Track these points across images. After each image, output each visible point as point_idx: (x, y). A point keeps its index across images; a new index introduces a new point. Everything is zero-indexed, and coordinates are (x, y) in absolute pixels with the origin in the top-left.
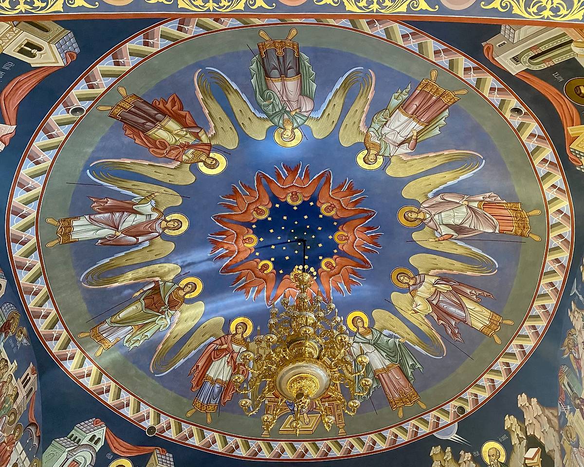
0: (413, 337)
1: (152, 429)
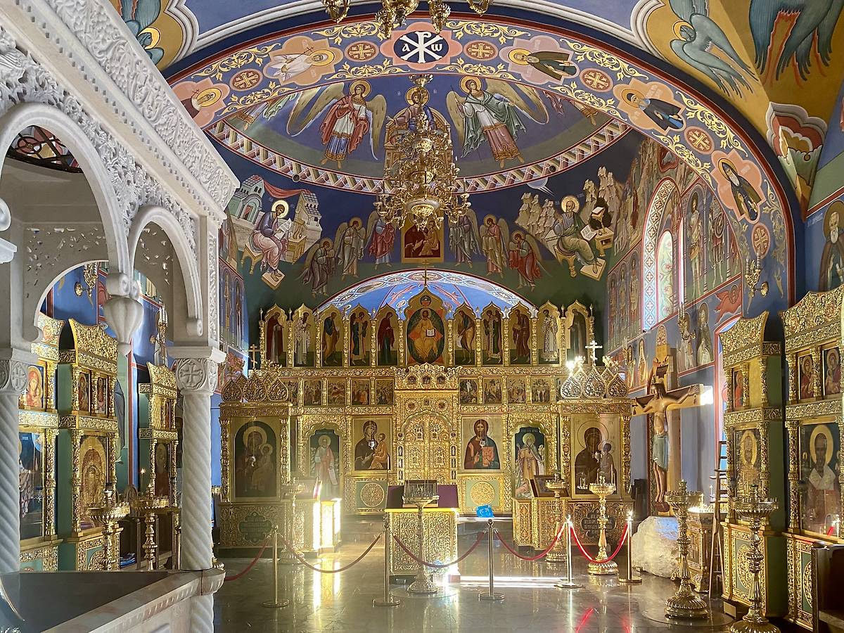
0: (521, 102)
1: (296, 176)
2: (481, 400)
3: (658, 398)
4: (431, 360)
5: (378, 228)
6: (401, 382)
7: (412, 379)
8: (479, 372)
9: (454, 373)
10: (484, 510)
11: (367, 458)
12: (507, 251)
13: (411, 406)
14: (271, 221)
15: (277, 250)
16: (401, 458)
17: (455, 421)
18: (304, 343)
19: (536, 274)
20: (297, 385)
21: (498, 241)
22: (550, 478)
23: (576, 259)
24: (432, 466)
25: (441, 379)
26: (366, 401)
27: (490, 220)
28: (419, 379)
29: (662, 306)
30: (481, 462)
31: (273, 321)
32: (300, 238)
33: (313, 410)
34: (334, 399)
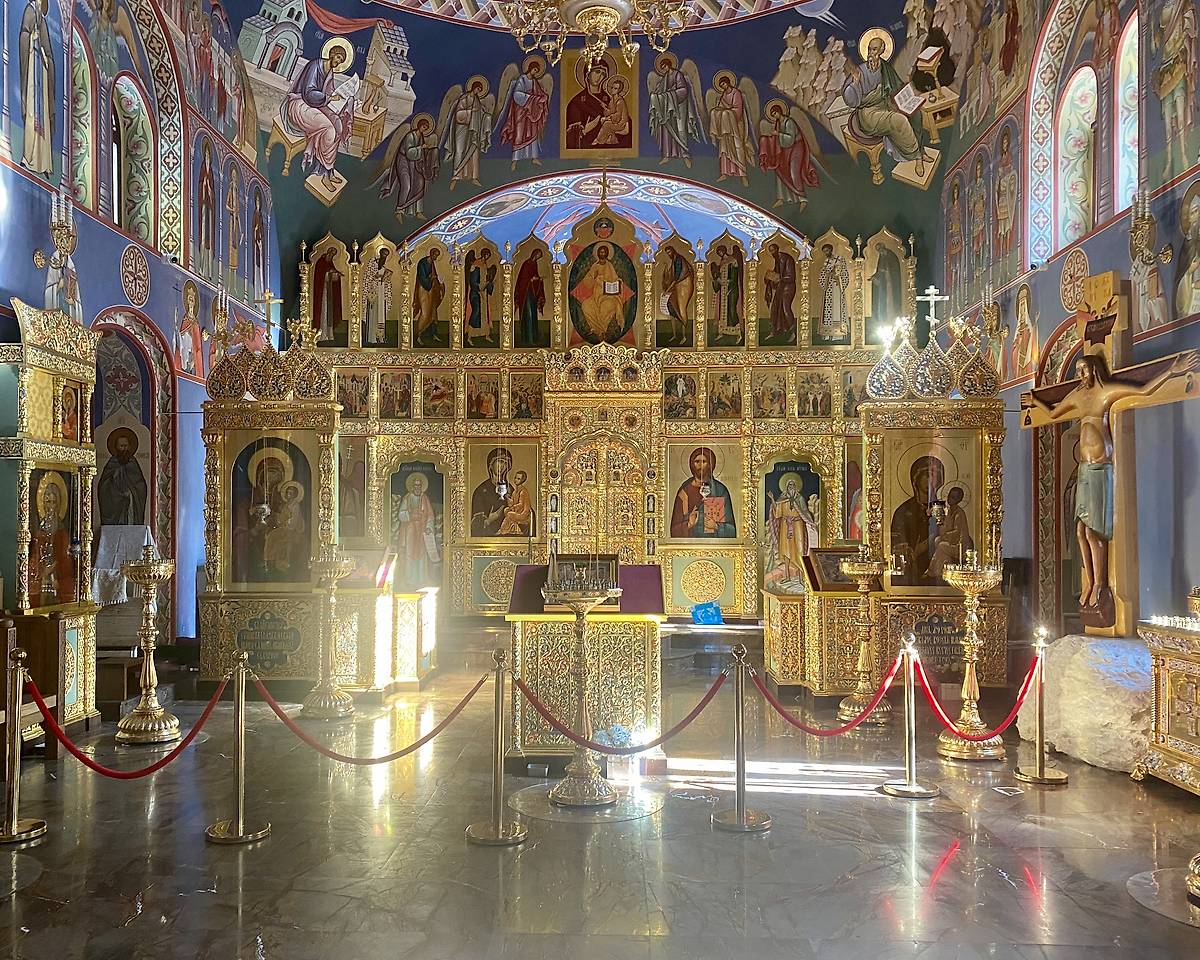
2: (702, 413)
3: (1092, 386)
4: (613, 338)
5: (518, 93)
6: (556, 377)
7: (578, 373)
8: (700, 360)
9: (654, 361)
10: (707, 612)
11: (494, 515)
12: (755, 136)
13: (575, 422)
14: (321, 78)
15: (332, 133)
16: (556, 515)
17: (654, 450)
18: (381, 303)
19: (808, 176)
20: (367, 382)
21: (739, 118)
22: (850, 552)
23: (884, 151)
24: (611, 532)
25: (630, 373)
26: (492, 413)
27: (726, 80)
28: (589, 372)
29: (1066, 220)
30: (701, 524)
31: (325, 265)
32: (375, 111)
33: (396, 427)
34: (435, 407)
